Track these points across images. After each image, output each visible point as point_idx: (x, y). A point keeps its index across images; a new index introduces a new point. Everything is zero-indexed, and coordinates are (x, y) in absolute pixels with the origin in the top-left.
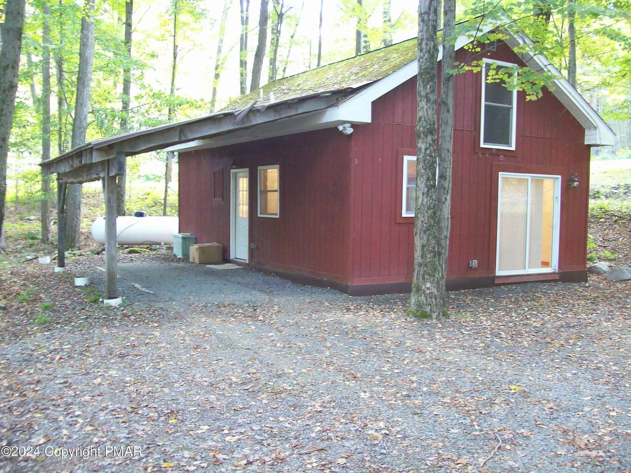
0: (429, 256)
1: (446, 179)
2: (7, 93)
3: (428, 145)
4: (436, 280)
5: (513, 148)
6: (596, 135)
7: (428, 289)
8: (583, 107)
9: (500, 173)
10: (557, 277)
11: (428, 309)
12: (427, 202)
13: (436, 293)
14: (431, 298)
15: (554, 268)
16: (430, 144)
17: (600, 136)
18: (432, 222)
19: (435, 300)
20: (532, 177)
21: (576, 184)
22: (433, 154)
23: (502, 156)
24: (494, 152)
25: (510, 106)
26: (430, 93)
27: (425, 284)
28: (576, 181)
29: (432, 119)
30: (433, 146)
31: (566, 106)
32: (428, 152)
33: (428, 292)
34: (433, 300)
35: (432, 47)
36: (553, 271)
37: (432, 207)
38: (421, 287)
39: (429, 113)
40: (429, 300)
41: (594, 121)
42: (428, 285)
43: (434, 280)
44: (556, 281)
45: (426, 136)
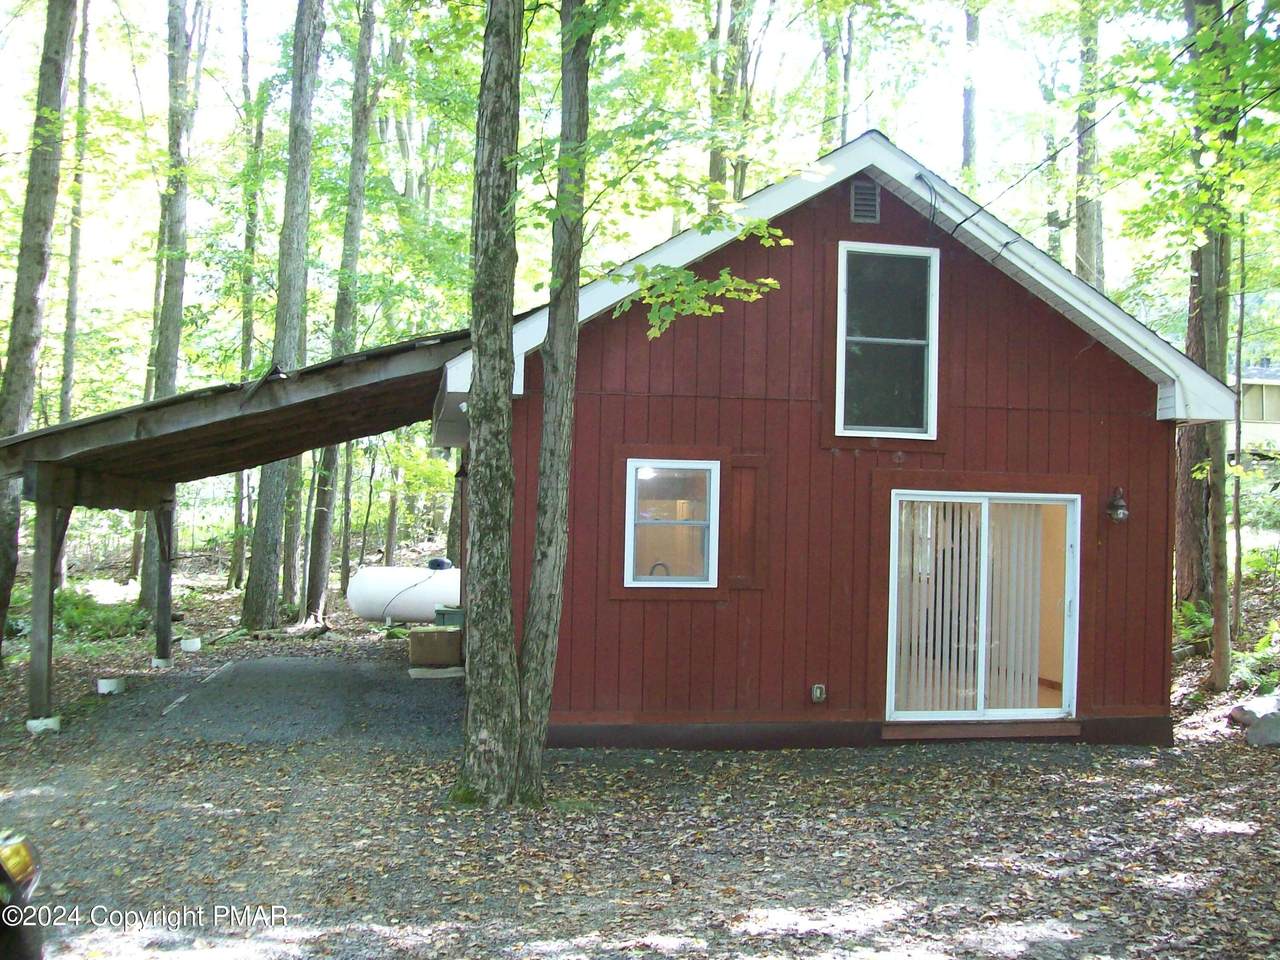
0: (484, 674)
1: (545, 513)
2: (18, 355)
3: (482, 444)
4: (501, 724)
5: (932, 434)
6: (1174, 397)
7: (483, 742)
8: (1128, 335)
9: (894, 492)
10: (1076, 731)
11: (482, 785)
12: (480, 561)
13: (501, 752)
14: (489, 761)
15: (1067, 710)
16: (485, 440)
17: (1185, 398)
18: (490, 602)
19: (499, 766)
20: (990, 498)
21: (1121, 513)
22: (494, 462)
23: (900, 453)
24: (875, 445)
25: (922, 342)
26: (487, 337)
27: (477, 731)
28: (1121, 507)
29: (490, 390)
30: (494, 446)
31: (1092, 333)
32: (482, 457)
33: (481, 748)
34: (495, 766)
35: (492, 242)
36: (1062, 716)
37: (489, 571)
38: (469, 738)
39: (484, 377)
40: (484, 766)
41: (1169, 367)
42: (484, 734)
43: (496, 724)
44: (1070, 740)
45: (479, 424)
